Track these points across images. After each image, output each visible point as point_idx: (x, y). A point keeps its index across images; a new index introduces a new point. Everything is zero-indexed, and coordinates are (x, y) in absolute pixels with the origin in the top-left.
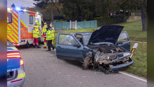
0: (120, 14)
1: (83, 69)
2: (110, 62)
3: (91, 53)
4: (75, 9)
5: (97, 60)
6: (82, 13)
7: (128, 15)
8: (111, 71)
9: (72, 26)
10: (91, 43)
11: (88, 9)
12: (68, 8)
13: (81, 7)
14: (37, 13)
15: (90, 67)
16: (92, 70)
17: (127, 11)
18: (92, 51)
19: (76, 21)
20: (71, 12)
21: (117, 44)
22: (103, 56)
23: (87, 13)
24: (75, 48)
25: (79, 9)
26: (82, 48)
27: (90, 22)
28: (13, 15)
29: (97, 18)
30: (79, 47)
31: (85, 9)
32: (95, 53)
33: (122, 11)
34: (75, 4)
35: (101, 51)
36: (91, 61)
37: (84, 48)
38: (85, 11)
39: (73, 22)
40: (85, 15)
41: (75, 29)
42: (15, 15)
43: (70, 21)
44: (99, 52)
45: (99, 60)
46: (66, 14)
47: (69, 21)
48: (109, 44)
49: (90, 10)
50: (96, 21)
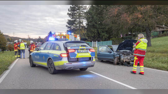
0: (129, 35)
1: (114, 65)
2: (130, 60)
3: (118, 55)
4: (96, 33)
5: (122, 59)
6: (100, 36)
7: (135, 36)
8: (131, 65)
9: (94, 45)
10: (118, 50)
11: (105, 33)
12: (91, 32)
13: (100, 31)
14: (78, 35)
15: (118, 64)
16: (119, 65)
17: (134, 34)
18: (119, 54)
19: (97, 42)
20: (93, 35)
21: (133, 51)
22: (126, 57)
23: (104, 35)
24: (109, 53)
25: (98, 33)
26: (112, 53)
27: (107, 42)
28: (66, 37)
29: (112, 39)
30: (111, 53)
31: (103, 33)
32: (121, 55)
33: (130, 33)
34: (96, 30)
35: (124, 55)
36: (118, 60)
37: (114, 54)
38: (103, 34)
39: (95, 42)
40: (103, 37)
41: (96, 47)
42: (68, 37)
43: (93, 41)
44: (123, 55)
45: (123, 59)
46: (88, 37)
47: (91, 42)
48: (128, 51)
49: (106, 33)
50: (111, 41)
